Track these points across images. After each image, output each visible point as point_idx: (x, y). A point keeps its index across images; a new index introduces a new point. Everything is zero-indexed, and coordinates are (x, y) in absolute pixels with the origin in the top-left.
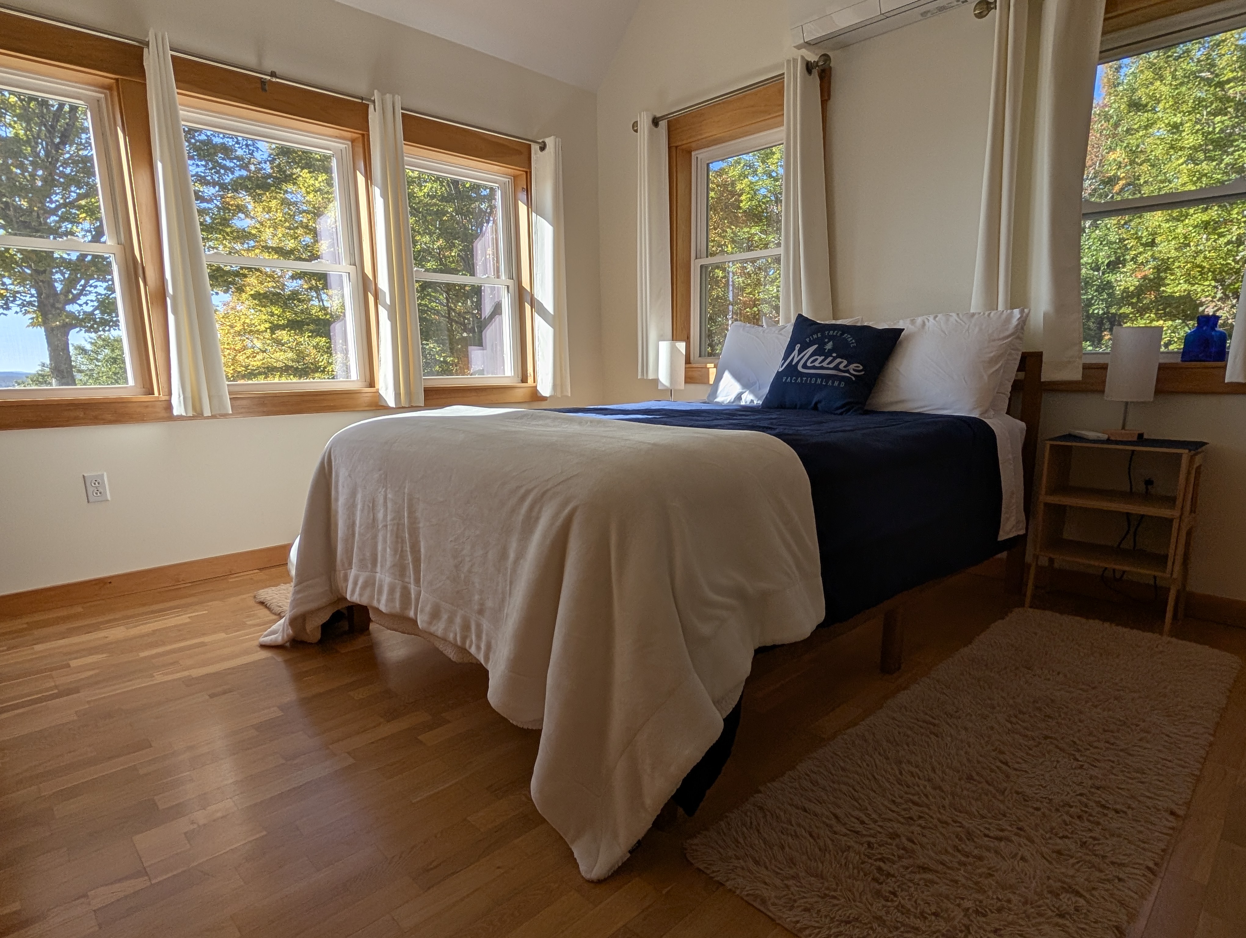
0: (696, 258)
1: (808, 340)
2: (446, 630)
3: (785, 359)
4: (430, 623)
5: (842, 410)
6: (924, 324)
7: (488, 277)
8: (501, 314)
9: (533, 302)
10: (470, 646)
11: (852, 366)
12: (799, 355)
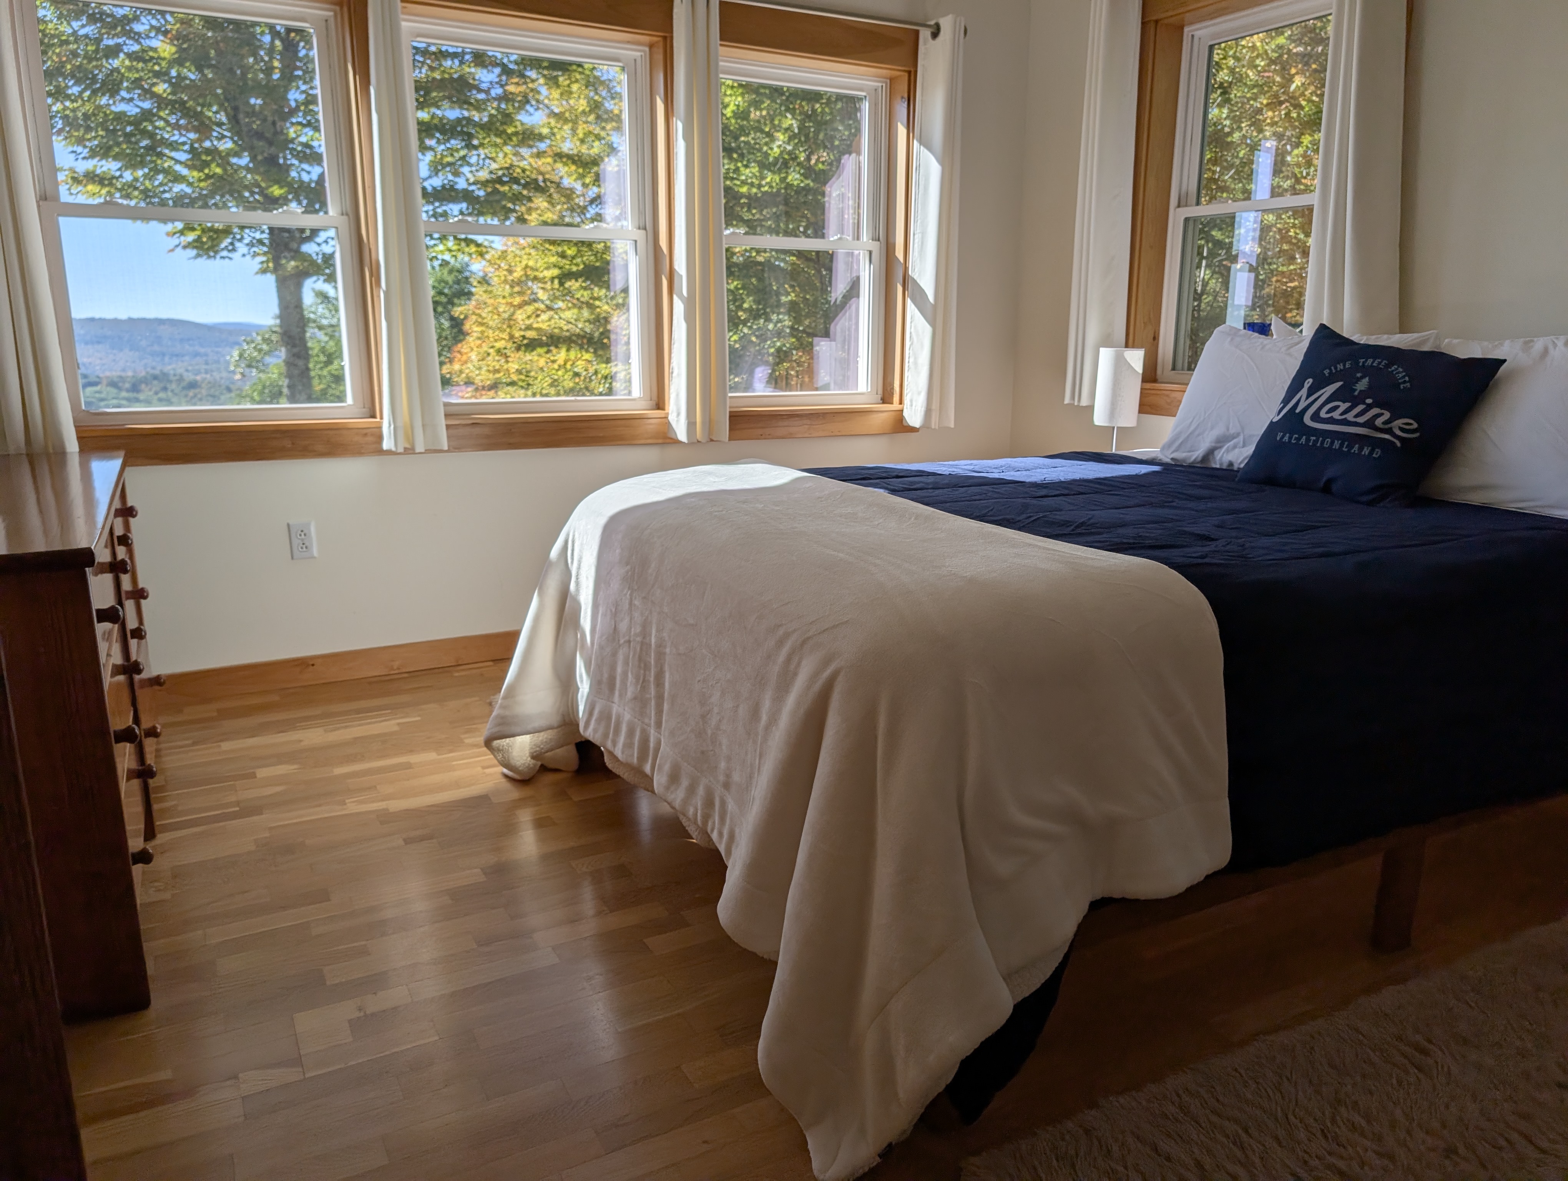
0: (1179, 206)
1: (1326, 372)
2: (686, 801)
3: (1285, 401)
4: (667, 788)
5: (1371, 497)
6: (1546, 351)
7: (840, 239)
8: (858, 297)
9: (906, 280)
10: (712, 830)
11: (1399, 422)
12: (1307, 398)
